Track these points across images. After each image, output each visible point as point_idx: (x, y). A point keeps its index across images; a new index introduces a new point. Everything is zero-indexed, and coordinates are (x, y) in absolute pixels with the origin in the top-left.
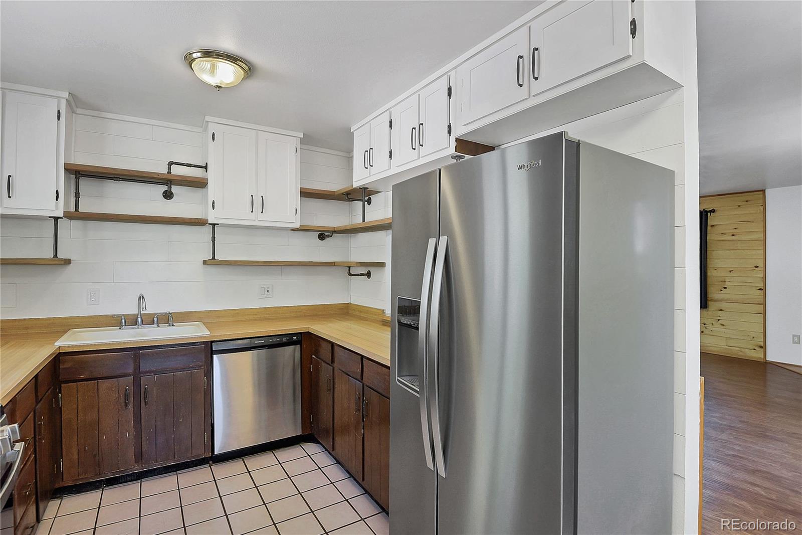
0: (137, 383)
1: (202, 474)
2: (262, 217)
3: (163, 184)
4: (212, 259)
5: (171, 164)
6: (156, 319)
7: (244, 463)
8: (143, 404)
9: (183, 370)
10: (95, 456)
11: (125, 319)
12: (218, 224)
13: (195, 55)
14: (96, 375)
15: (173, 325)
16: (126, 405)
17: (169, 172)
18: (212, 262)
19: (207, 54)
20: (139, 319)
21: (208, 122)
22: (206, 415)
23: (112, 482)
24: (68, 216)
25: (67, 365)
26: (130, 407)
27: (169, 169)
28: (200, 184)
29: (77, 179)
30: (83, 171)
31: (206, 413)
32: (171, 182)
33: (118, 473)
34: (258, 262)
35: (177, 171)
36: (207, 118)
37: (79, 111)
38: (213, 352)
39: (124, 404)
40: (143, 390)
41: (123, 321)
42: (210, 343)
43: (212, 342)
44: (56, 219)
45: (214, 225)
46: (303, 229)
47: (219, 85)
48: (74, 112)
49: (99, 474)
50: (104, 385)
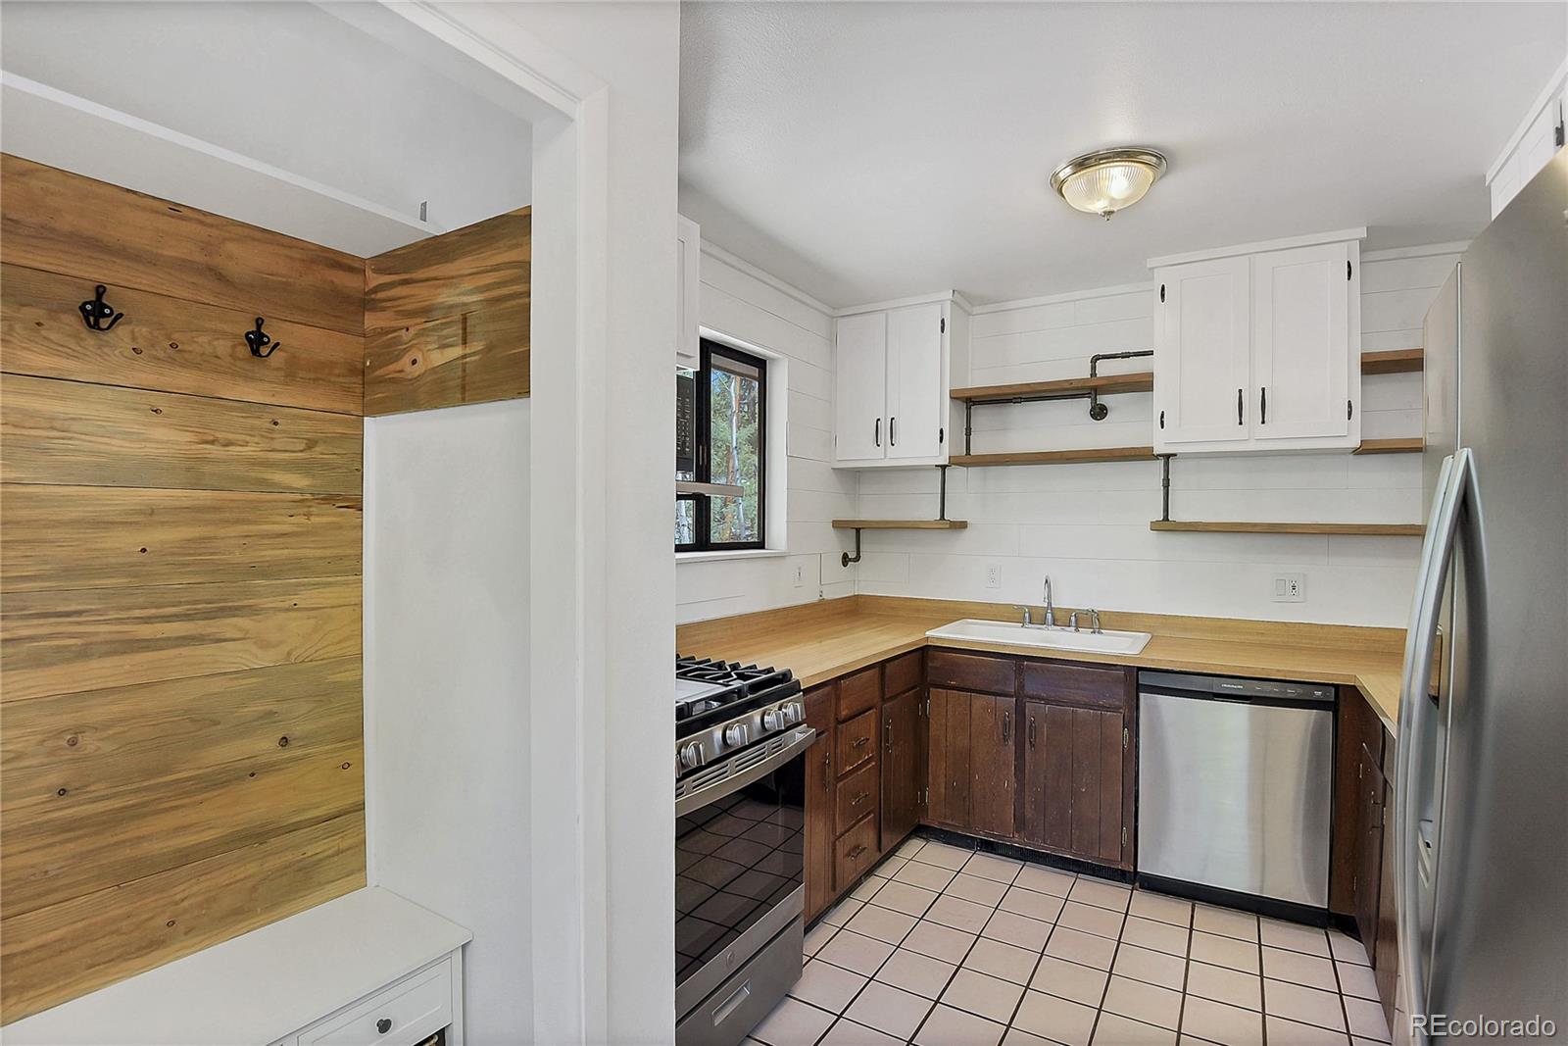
0: (1020, 710)
1: (1111, 895)
2: (1263, 431)
3: (1082, 396)
4: (1163, 520)
5: (1096, 359)
6: (1073, 619)
7: (1193, 911)
8: (1027, 745)
9: (1086, 706)
10: (964, 798)
11: (1029, 612)
12: (1175, 455)
13: (1062, 176)
14: (969, 685)
15: (1099, 632)
16: (1005, 739)
17: (1093, 374)
18: (1165, 525)
19: (1082, 164)
20: (1049, 616)
21: (1153, 268)
22: (1125, 795)
23: (988, 847)
24: (955, 461)
25: (937, 664)
26: (1011, 743)
27: (1094, 368)
28: (1142, 384)
29: (969, 409)
30: (976, 397)
31: (1126, 791)
32: (1096, 391)
33: (993, 836)
34: (1255, 525)
35: (1105, 369)
36: (1150, 263)
37: (977, 310)
38: (1140, 688)
39: (1002, 737)
40: (1028, 723)
41: (1027, 615)
42: (1135, 670)
43: (1140, 669)
44: (944, 467)
45: (1167, 457)
46: (1366, 450)
47: (1108, 209)
48: (969, 314)
49: (968, 826)
50: (979, 701)
